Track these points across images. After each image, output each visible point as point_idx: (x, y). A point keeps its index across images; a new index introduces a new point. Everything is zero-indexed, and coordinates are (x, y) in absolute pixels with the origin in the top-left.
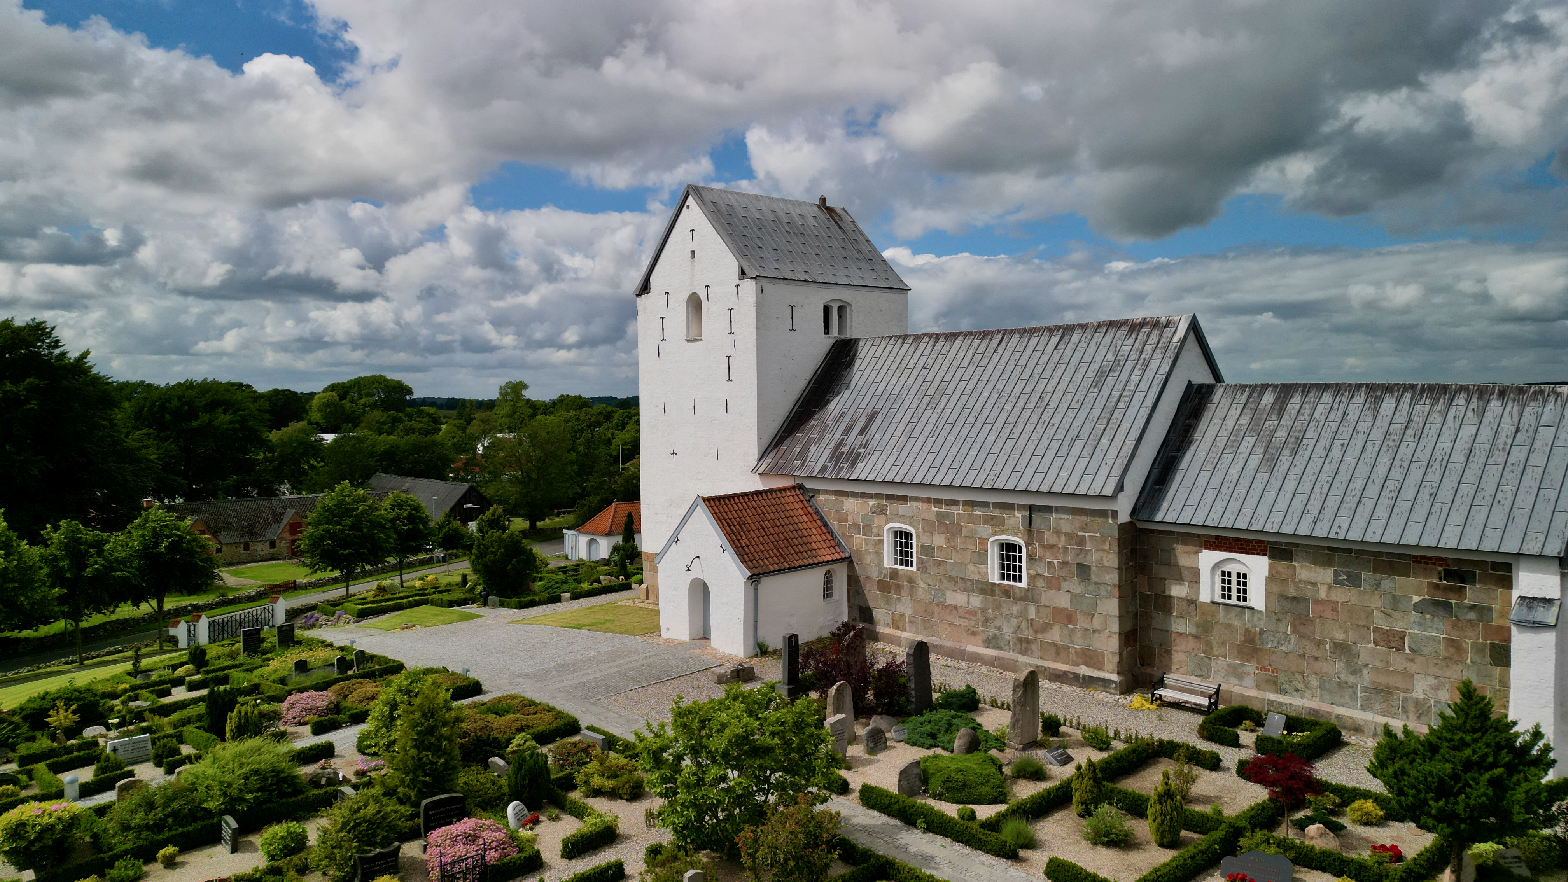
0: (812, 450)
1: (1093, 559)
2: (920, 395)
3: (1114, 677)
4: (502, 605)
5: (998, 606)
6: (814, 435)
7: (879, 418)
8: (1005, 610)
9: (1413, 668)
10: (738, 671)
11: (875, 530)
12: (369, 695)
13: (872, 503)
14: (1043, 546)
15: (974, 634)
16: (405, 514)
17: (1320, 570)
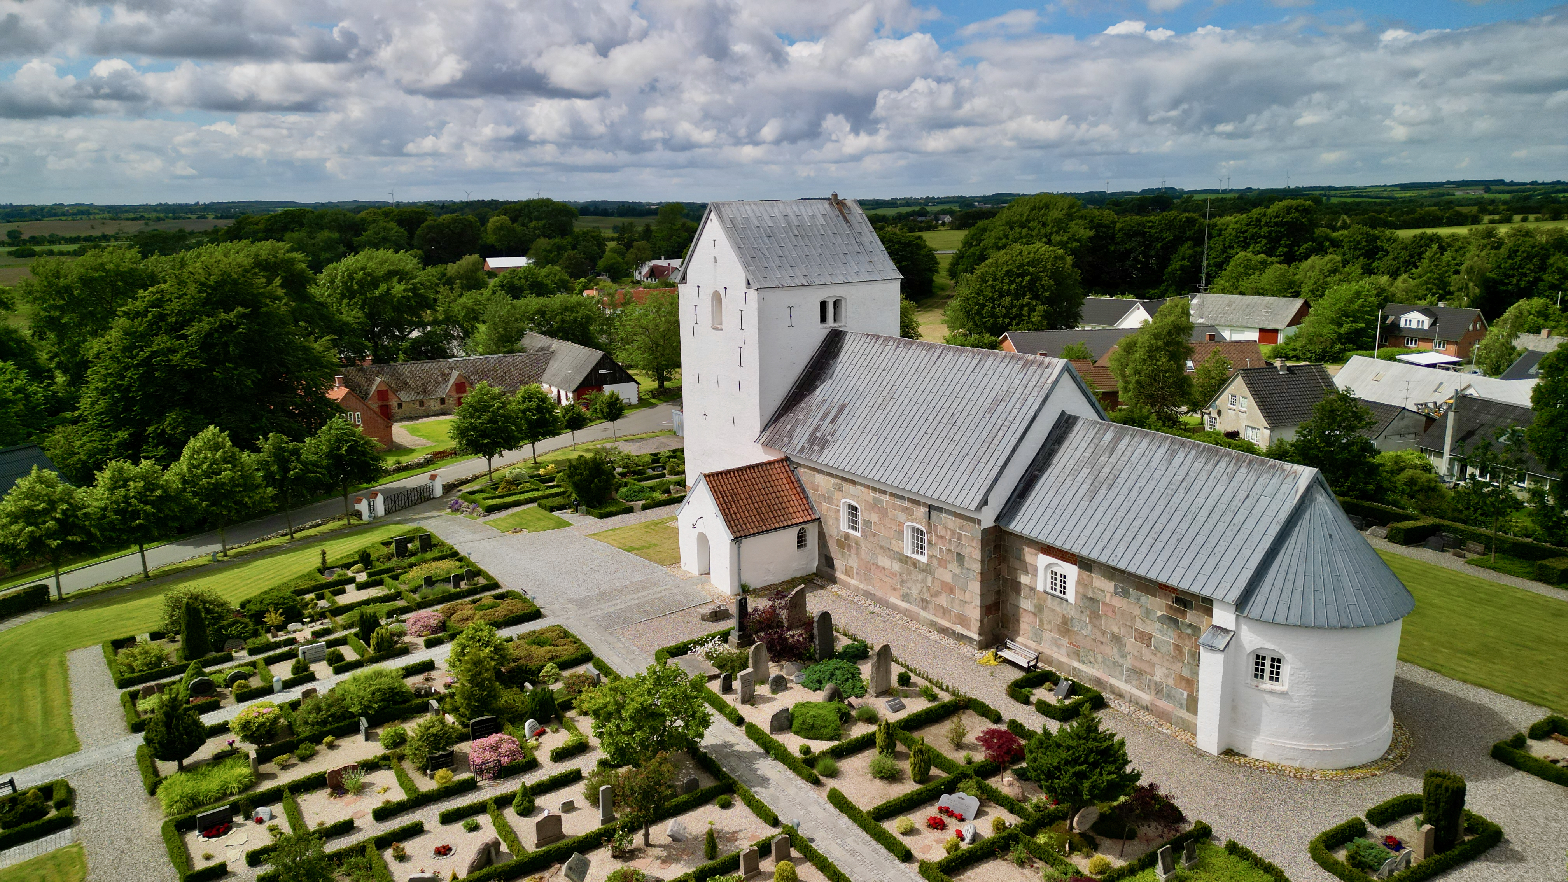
0: (798, 430)
1: (966, 551)
2: (876, 396)
3: (976, 637)
4: (588, 513)
5: (909, 573)
6: (801, 417)
7: (846, 412)
8: (913, 577)
9: (1155, 660)
10: (716, 612)
11: (835, 502)
12: (465, 617)
13: (833, 480)
14: (936, 535)
15: (895, 589)
16: (534, 405)
17: (1106, 581)
